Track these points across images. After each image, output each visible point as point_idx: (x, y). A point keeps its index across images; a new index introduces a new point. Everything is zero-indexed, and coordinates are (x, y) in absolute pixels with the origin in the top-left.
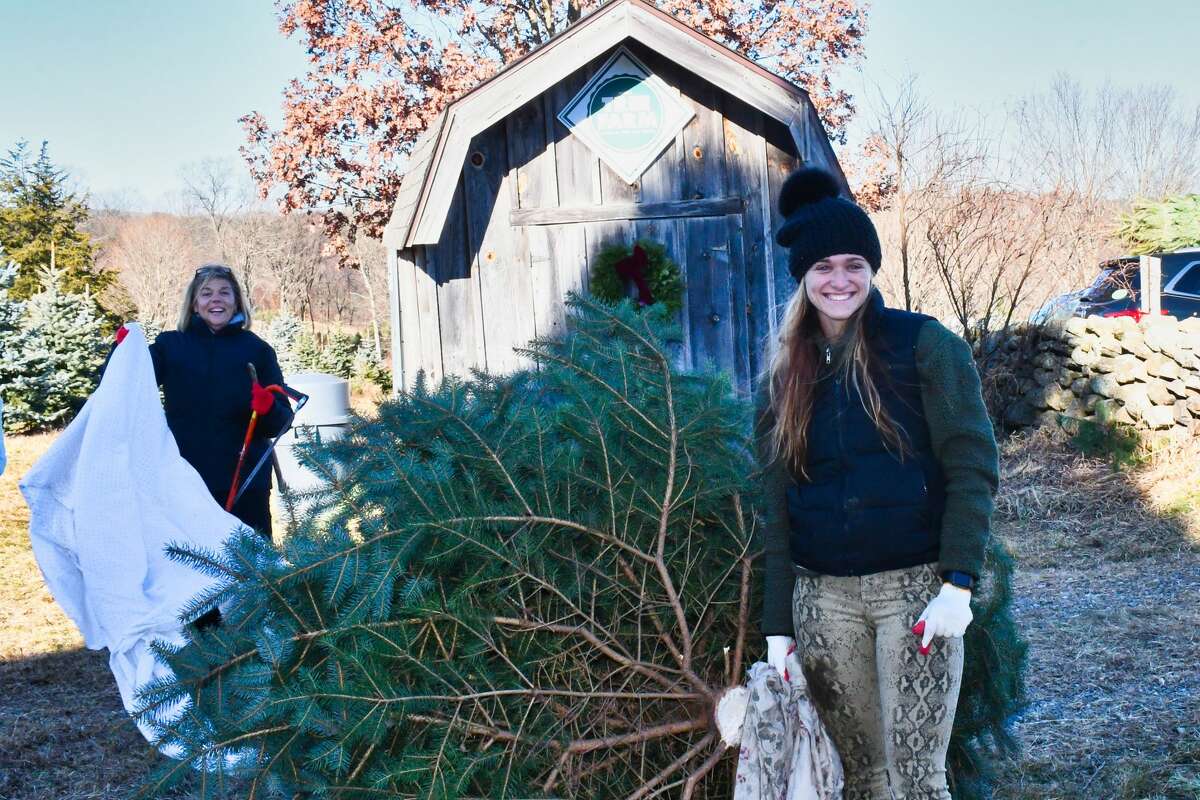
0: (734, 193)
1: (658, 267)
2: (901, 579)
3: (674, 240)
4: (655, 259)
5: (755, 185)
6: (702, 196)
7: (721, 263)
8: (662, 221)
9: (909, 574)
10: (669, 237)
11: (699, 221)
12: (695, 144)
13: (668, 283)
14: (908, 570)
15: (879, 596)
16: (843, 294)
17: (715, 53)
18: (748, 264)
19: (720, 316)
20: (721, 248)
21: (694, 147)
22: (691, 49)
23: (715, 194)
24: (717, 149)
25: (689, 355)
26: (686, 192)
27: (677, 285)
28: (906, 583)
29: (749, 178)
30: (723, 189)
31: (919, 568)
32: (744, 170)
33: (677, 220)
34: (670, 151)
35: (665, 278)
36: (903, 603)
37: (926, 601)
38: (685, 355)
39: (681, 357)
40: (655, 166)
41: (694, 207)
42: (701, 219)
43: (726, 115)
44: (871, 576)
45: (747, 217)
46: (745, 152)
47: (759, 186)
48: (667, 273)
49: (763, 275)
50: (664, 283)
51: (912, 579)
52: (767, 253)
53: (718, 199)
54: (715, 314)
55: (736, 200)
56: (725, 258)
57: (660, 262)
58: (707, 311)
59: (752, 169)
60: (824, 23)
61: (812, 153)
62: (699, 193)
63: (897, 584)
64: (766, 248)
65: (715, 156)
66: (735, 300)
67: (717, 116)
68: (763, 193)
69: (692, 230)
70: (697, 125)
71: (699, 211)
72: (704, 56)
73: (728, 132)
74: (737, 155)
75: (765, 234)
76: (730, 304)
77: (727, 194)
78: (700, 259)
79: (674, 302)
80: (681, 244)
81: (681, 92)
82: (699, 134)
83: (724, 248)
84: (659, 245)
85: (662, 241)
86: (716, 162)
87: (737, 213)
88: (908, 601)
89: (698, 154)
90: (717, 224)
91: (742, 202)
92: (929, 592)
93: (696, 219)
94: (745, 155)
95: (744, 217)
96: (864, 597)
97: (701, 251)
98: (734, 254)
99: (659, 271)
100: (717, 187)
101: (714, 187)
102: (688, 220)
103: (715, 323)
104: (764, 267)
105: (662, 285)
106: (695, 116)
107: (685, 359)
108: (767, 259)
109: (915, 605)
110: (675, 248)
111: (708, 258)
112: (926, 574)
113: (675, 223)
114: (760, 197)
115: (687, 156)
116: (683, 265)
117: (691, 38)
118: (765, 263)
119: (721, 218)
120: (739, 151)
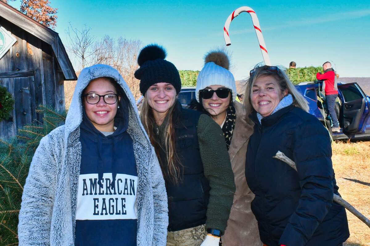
0: (31, 69)
1: (4, 95)
2: (192, 231)
3: (10, 86)
4: (3, 92)
5: (38, 66)
6: (19, 70)
7: (26, 94)
8: (5, 79)
9: (195, 229)
10: (8, 84)
11: (18, 79)
12: (17, 51)
13: (8, 101)
14: (195, 228)
15: (182, 238)
16: (163, 101)
17: (25, 19)
18: (36, 94)
19: (26, 113)
20: (26, 88)
21: (16, 53)
22: (16, 18)
23: (23, 69)
24: (24, 53)
25: (15, 126)
26: (14, 69)
27: (11, 101)
28: (194, 233)
29: (36, 64)
30: (27, 67)
31: (200, 226)
32: (34, 61)
33: (11, 78)
34: (8, 54)
35: (7, 99)
36: (193, 240)
37: (202, 238)
38: (14, 126)
39: (13, 127)
40: (2, 59)
41: (16, 74)
42: (19, 78)
43: (28, 41)
44: (178, 231)
45: (35, 77)
46: (35, 54)
47: (40, 66)
48: (8, 97)
49: (42, 98)
50: (7, 101)
51: (196, 231)
52: (43, 90)
53: (25, 71)
54: (25, 111)
55: (32, 71)
56: (28, 92)
57: (5, 93)
58: (22, 111)
59: (37, 60)
60: (42, 15)
61: (60, 54)
62: (18, 69)
63: (190, 233)
64: (43, 88)
65: (24, 56)
66: (31, 106)
67: (24, 41)
68: (41, 68)
69: (16, 83)
70: (17, 44)
71: (18, 75)
72: (21, 20)
73: (28, 47)
74: (32, 55)
75: (42, 83)
76: (30, 108)
77: (28, 69)
78: (19, 92)
79: (10, 108)
80: (12, 87)
81: (12, 33)
82: (18, 48)
83: (27, 88)
84: (4, 87)
85: (5, 86)
86: (24, 58)
87: (32, 76)
88: (195, 239)
89: (18, 55)
90: (24, 79)
91: (34, 72)
92: (204, 235)
93: (17, 78)
94: (34, 56)
95: (34, 77)
96: (175, 239)
97: (20, 89)
98: (31, 90)
99: (5, 96)
100: (25, 67)
101: (23, 67)
102: (15, 78)
103: (25, 115)
104: (42, 95)
105: (6, 102)
106: (17, 41)
107: (14, 128)
108: (43, 92)
109: (198, 241)
110: (10, 88)
111: (22, 92)
112: (203, 228)
113: (10, 79)
114: (40, 70)
115: (14, 56)
116: (13, 94)
117: (16, 13)
118: (42, 93)
119: (26, 77)
120: (32, 54)
